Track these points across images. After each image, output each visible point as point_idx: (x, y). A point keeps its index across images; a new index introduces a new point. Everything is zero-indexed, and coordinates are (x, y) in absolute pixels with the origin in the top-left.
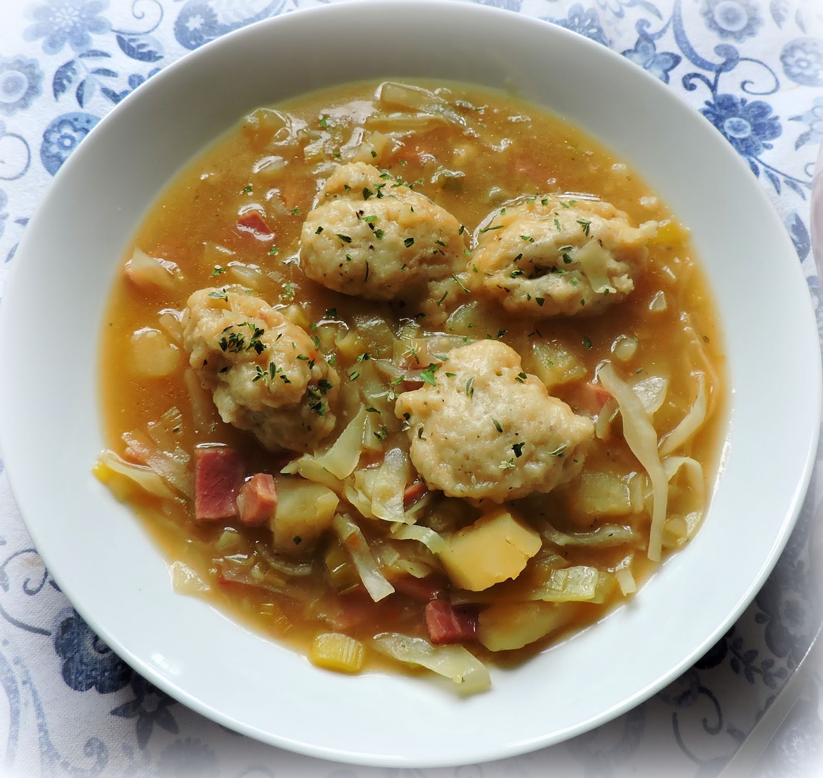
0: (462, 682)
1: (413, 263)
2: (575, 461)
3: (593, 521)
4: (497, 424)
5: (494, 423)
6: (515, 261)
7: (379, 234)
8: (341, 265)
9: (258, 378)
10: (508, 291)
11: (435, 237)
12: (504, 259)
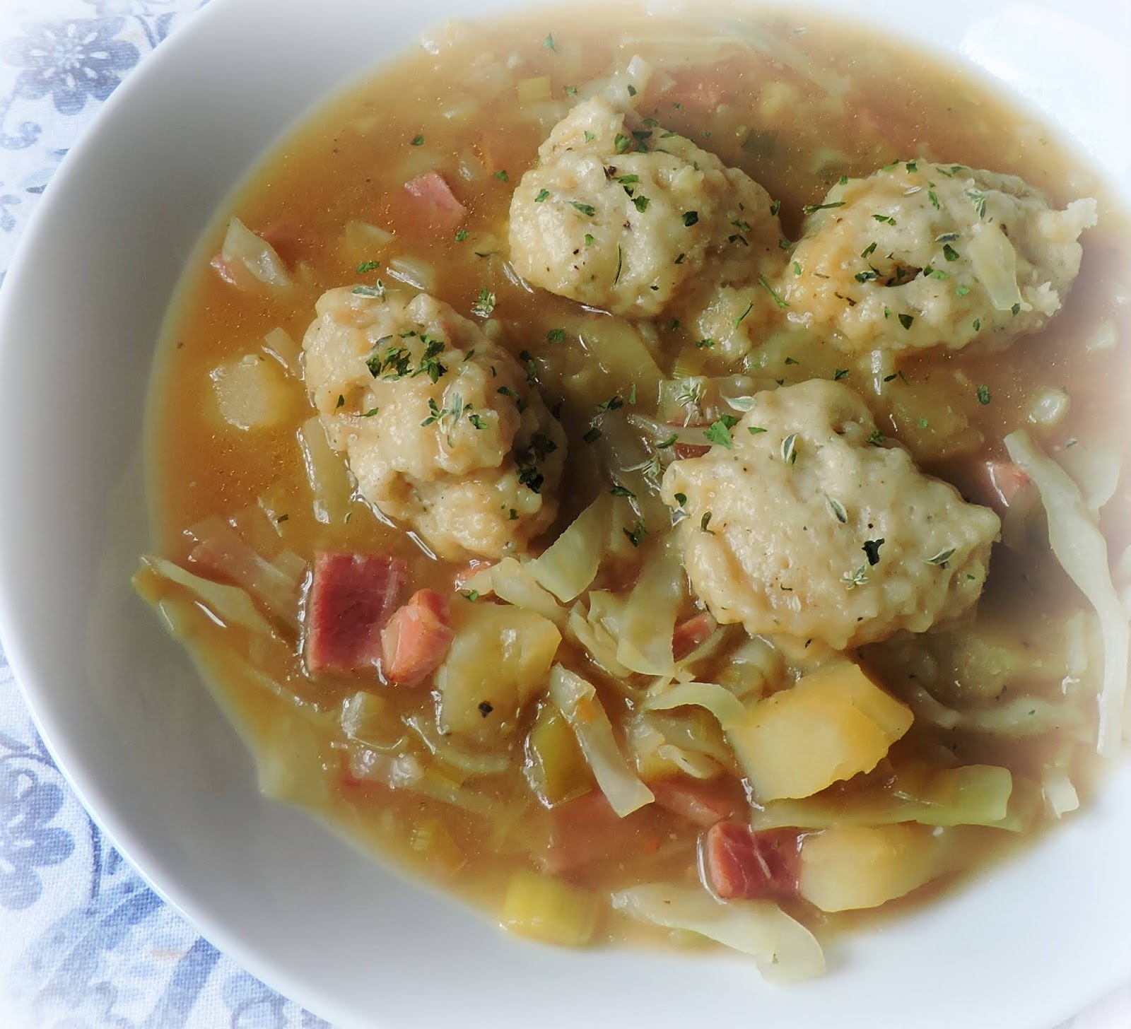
0: (773, 962)
1: (695, 253)
2: (969, 577)
3: (1001, 688)
4: (837, 508)
5: (832, 506)
6: (864, 255)
7: (641, 203)
8: (576, 252)
9: (430, 420)
10: (852, 303)
11: (732, 215)
12: (846, 252)
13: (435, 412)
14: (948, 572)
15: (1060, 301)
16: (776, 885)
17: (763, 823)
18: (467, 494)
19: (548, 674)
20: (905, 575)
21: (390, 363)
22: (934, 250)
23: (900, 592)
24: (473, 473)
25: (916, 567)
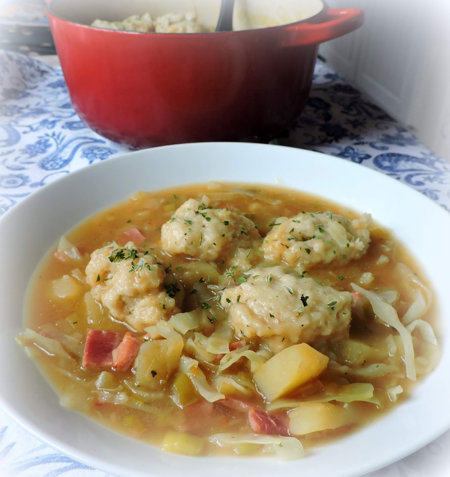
1: (229, 235)
2: (344, 313)
3: (363, 361)
4: (289, 289)
5: (287, 289)
6: (290, 233)
7: (208, 219)
8: (185, 234)
9: (132, 270)
10: (288, 247)
11: (241, 226)
12: (283, 233)
13: (134, 266)
14: (335, 311)
15: (364, 245)
16: (279, 429)
17: (271, 408)
18: (146, 300)
19: (179, 360)
20: (318, 311)
21: (117, 257)
22: (315, 229)
23: (317, 316)
24: (148, 291)
25: (323, 309)
